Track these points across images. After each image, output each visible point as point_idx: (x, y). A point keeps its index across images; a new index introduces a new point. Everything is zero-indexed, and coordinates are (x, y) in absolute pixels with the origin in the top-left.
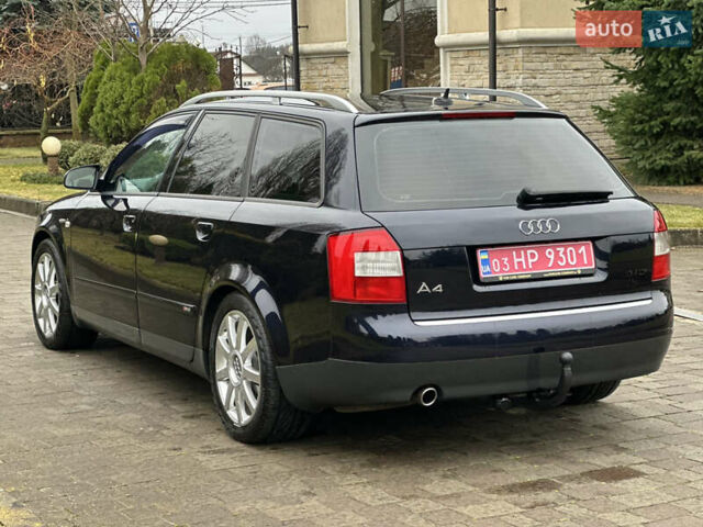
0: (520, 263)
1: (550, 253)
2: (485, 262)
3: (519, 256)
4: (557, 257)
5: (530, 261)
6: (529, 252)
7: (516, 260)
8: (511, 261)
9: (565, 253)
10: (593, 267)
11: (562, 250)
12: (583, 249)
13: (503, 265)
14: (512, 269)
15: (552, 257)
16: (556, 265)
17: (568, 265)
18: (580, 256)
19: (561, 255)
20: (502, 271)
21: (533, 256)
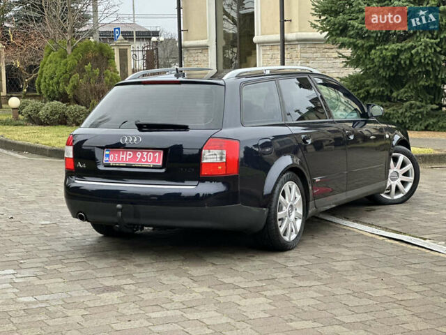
0: (123, 158)
1: (139, 155)
2: (108, 155)
3: (123, 154)
4: (142, 157)
5: (128, 157)
6: (128, 153)
7: (121, 156)
8: (119, 157)
9: (147, 155)
10: (160, 164)
11: (146, 153)
12: (157, 154)
13: (115, 158)
14: (118, 160)
15: (139, 157)
16: (140, 161)
17: (147, 161)
18: (155, 158)
19: (145, 156)
20: (113, 161)
21: (130, 155)
